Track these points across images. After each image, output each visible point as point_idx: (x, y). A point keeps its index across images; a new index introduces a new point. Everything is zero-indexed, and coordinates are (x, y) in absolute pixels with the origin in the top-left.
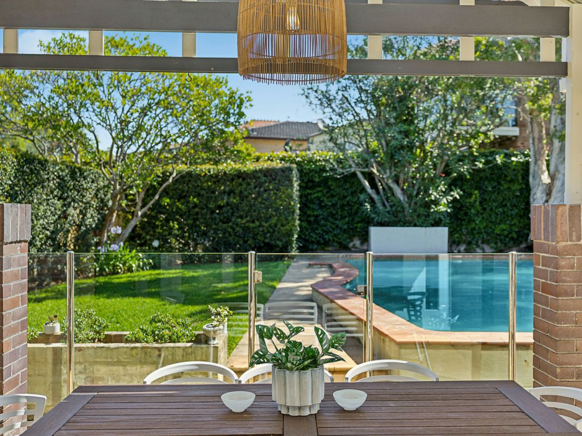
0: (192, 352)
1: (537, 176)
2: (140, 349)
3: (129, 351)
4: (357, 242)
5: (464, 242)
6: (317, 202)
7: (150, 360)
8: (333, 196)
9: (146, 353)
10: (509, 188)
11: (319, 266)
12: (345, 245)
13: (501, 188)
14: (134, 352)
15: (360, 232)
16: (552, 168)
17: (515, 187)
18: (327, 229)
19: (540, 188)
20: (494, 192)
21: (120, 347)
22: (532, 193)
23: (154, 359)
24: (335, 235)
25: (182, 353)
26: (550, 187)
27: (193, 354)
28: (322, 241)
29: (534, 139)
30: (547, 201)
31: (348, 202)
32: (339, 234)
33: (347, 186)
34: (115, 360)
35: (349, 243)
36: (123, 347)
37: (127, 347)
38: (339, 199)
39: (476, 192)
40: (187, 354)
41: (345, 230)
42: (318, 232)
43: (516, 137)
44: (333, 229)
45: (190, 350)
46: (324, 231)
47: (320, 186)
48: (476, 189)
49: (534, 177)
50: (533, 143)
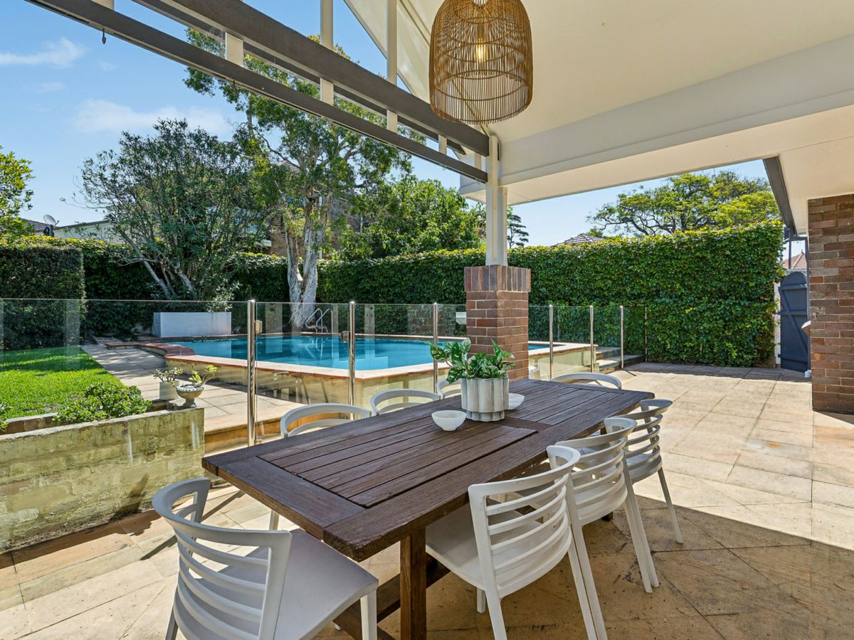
0: (171, 419)
1: (294, 276)
2: (95, 429)
3: (76, 435)
4: (139, 327)
5: (239, 325)
6: (93, 289)
7: (111, 440)
8: (112, 284)
9: (105, 432)
10: (272, 284)
11: (123, 347)
12: (126, 330)
13: (267, 283)
14: (84, 434)
15: (143, 318)
16: (305, 271)
17: (277, 283)
18: (107, 315)
19: (297, 284)
20: (262, 286)
21: (61, 432)
22: (291, 288)
23: (117, 437)
24: (117, 321)
25: (158, 424)
26: (304, 284)
27: (173, 422)
28: (100, 328)
29: (290, 249)
30: (302, 294)
31: (130, 290)
32: (120, 320)
33: (129, 275)
34: (52, 451)
35: (130, 328)
36: (67, 430)
37: (73, 430)
38: (119, 287)
39: (249, 285)
40: (164, 423)
41: (126, 316)
42: (95, 318)
43: (269, 247)
44: (113, 315)
45: (168, 418)
46: (102, 317)
47: (97, 274)
48: (248, 283)
49: (291, 276)
50: (290, 253)
